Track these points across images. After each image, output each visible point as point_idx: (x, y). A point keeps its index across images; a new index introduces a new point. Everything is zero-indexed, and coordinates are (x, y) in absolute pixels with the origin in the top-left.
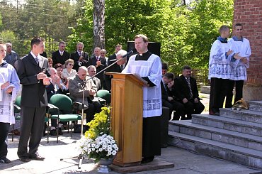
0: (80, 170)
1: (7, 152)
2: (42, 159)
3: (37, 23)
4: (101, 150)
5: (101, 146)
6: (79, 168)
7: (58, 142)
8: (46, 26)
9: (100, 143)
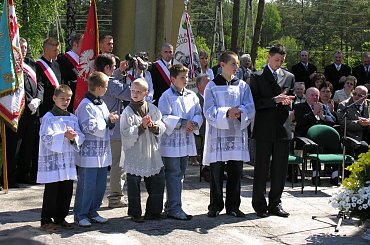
0: (338, 234)
1: (239, 201)
2: (285, 215)
3: (329, 25)
4: (365, 206)
5: (366, 202)
6: (337, 231)
7: (317, 194)
8: (341, 30)
9: (365, 196)
